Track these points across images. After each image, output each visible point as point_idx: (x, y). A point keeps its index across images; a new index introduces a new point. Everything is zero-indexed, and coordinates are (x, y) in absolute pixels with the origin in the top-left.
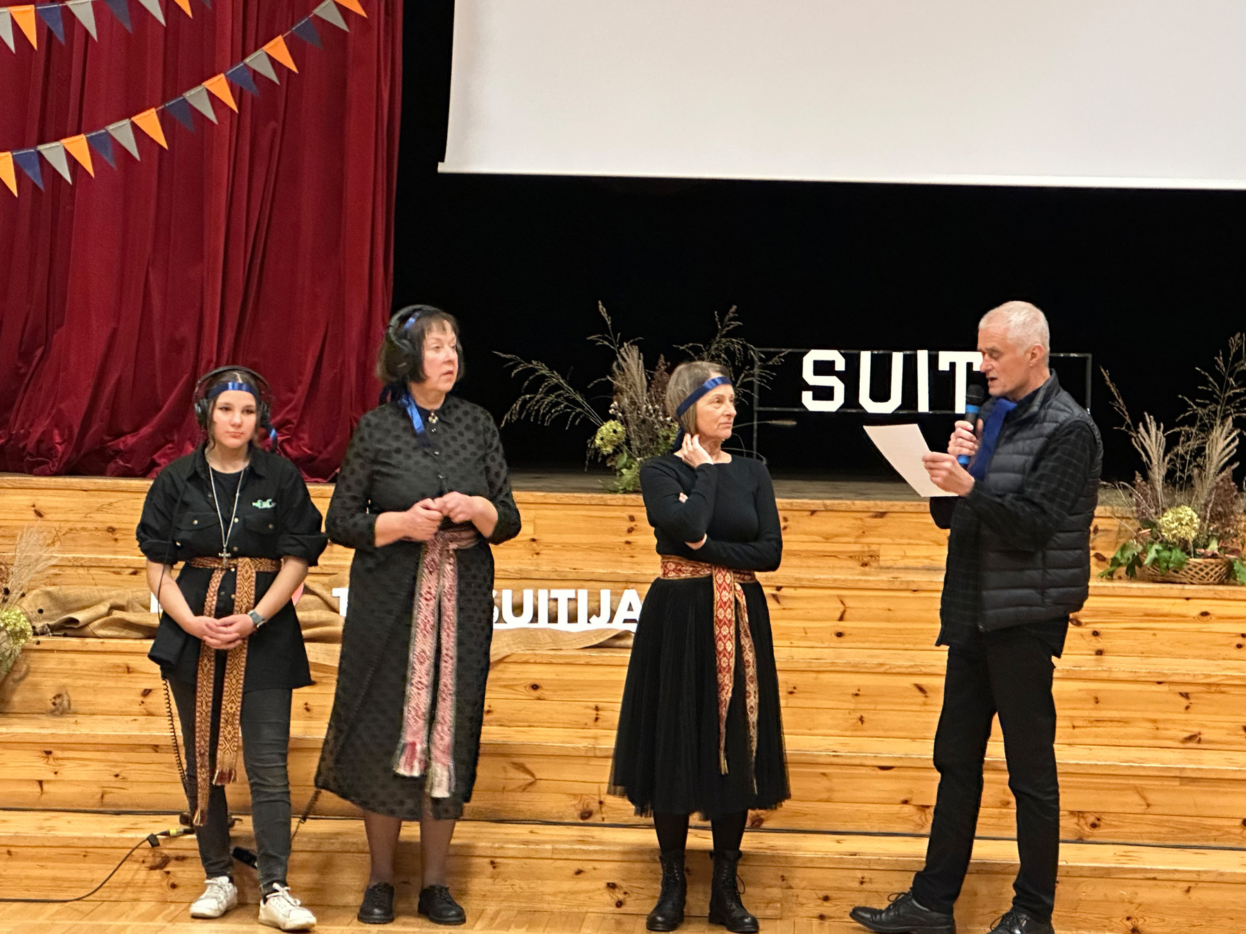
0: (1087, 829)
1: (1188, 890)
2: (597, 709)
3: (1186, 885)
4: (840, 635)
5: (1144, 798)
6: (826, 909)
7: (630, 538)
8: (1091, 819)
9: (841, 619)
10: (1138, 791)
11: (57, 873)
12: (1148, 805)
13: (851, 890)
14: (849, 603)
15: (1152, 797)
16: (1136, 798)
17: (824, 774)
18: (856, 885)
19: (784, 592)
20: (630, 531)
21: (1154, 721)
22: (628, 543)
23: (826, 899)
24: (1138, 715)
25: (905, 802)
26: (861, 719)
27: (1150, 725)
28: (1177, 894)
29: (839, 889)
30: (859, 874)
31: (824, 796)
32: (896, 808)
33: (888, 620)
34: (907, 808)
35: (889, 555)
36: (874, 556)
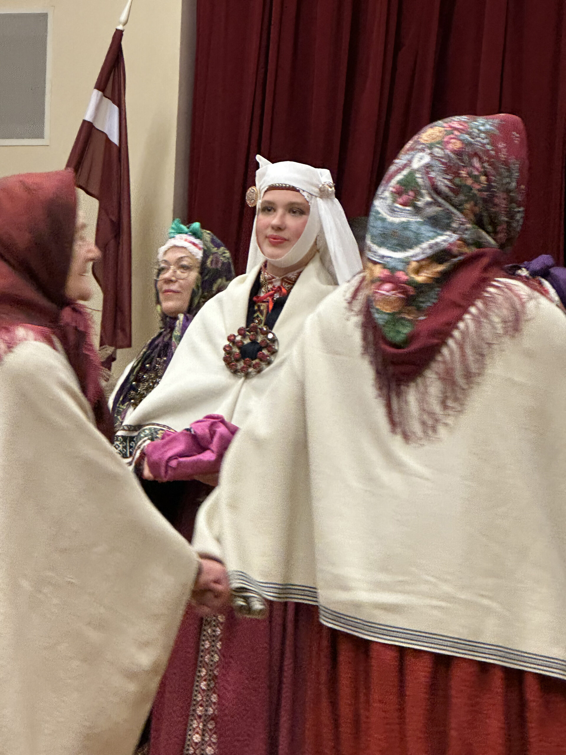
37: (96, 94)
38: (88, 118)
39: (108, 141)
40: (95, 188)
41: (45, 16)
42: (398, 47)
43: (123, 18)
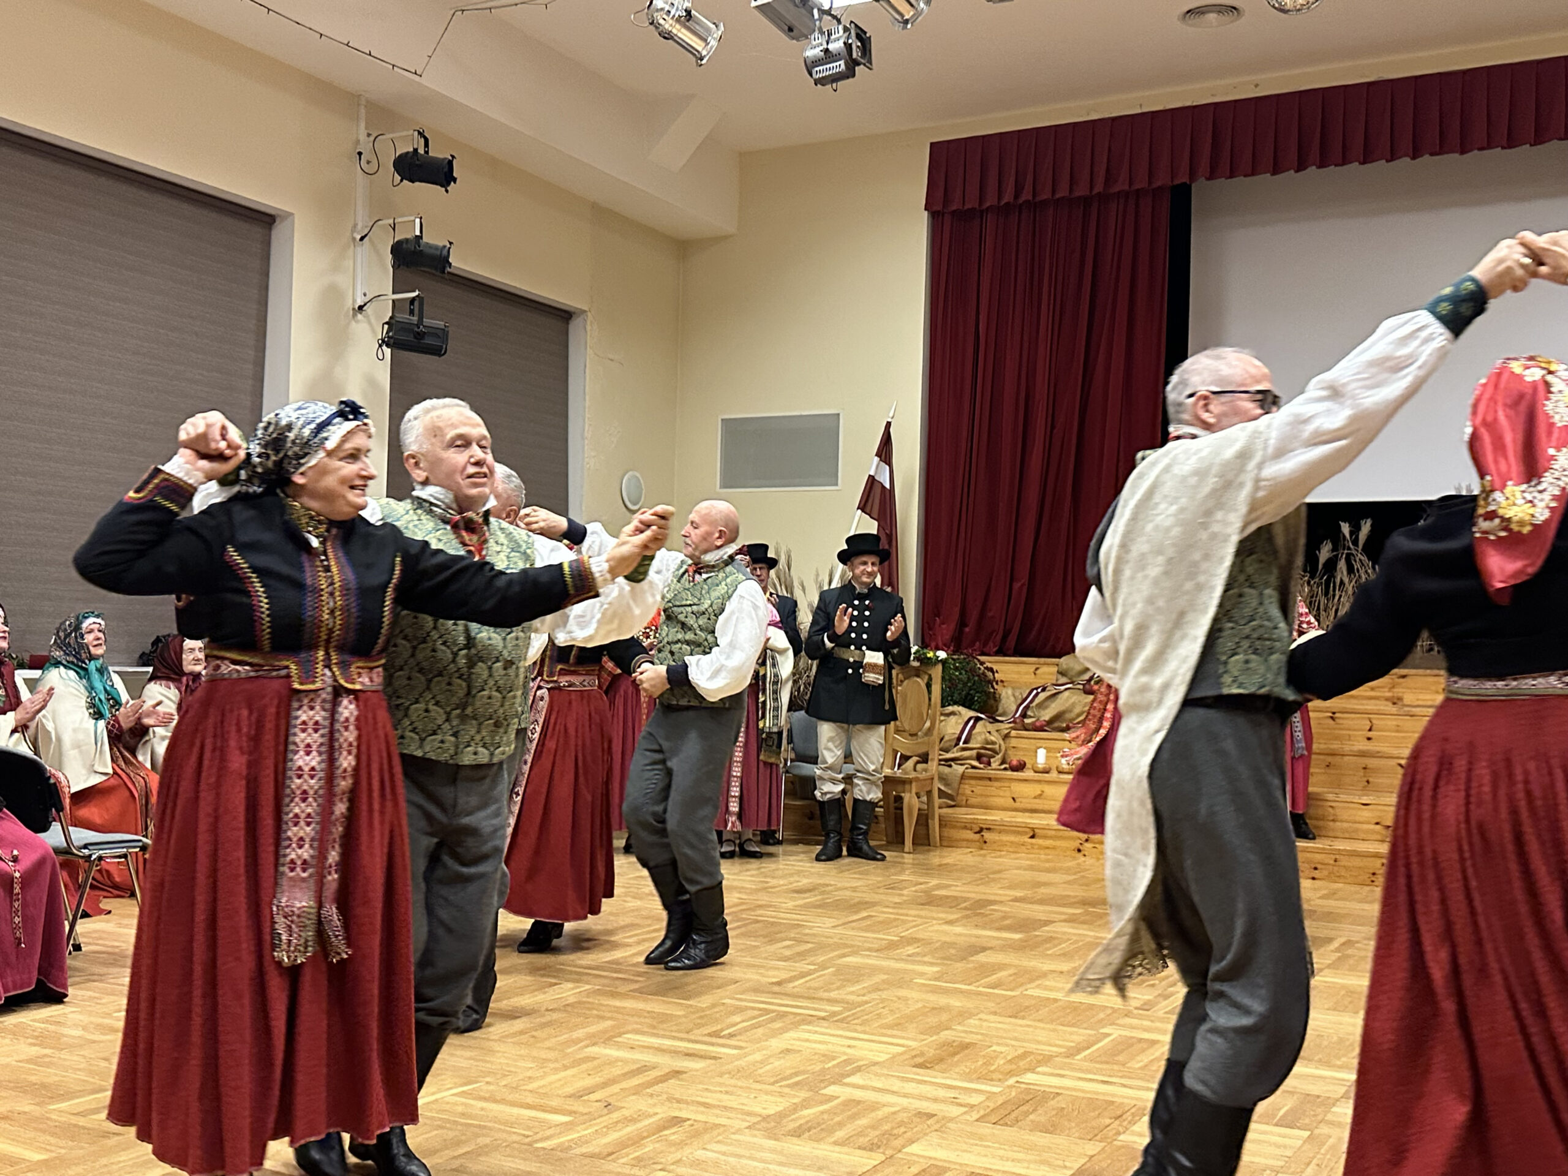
4: (1369, 739)
6: (1316, 874)
9: (1370, 730)
14: (1374, 722)
18: (1332, 862)
19: (1337, 715)
23: (1316, 869)
25: (1377, 823)
26: (1368, 782)
29: (1323, 864)
30: (1334, 857)
32: (1373, 827)
33: (1397, 731)
34: (1378, 827)
35: (1408, 698)
36: (1400, 699)
37: (877, 459)
38: (872, 473)
39: (883, 487)
40: (875, 514)
41: (838, 415)
42: (1053, 427)
43: (891, 415)
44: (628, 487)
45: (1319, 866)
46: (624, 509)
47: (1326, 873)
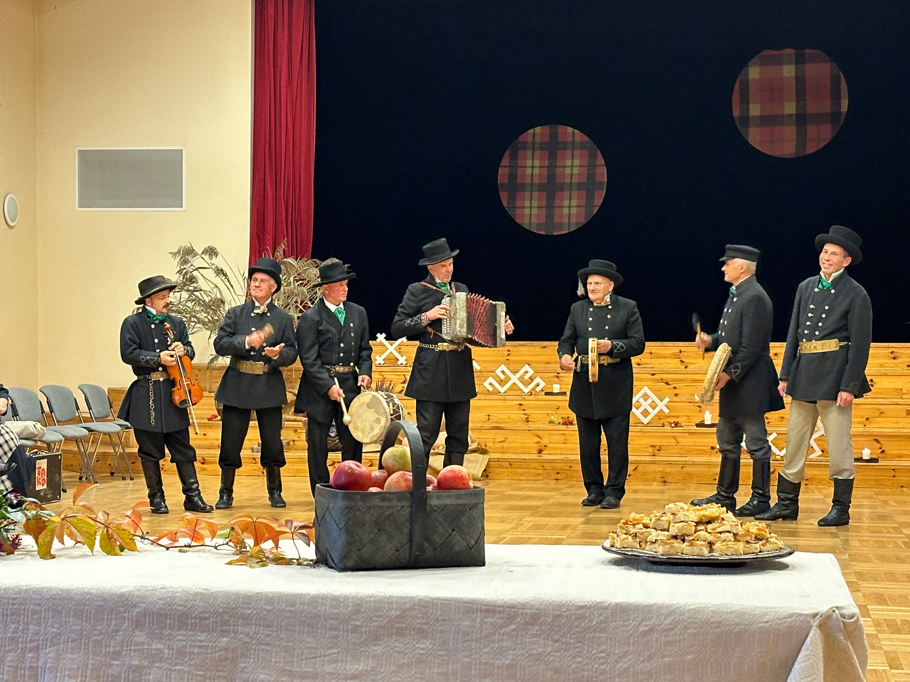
0: (656, 452)
1: (682, 468)
2: (489, 415)
3: (681, 466)
5: (676, 440)
6: (559, 476)
7: (508, 358)
8: (658, 448)
10: (674, 438)
11: (298, 468)
12: (678, 443)
13: (567, 470)
15: (679, 440)
16: (673, 440)
17: (564, 434)
18: (568, 468)
20: (508, 355)
21: (688, 416)
22: (507, 360)
23: (558, 473)
24: (683, 414)
27: (686, 418)
28: (679, 469)
29: (563, 470)
30: (569, 465)
31: (564, 442)
41: (182, 150)
44: (9, 210)
45: (559, 471)
46: (6, 226)
47: (564, 475)
